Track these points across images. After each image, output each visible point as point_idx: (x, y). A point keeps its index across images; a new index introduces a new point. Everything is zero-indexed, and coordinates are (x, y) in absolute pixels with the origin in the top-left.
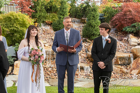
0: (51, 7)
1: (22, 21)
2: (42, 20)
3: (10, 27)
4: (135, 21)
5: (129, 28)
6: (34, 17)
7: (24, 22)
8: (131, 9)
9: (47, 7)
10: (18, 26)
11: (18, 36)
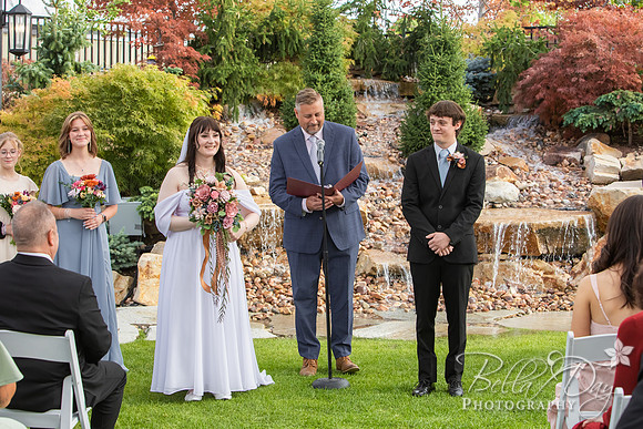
0: (275, 39)
1: (163, 99)
2: (241, 92)
3: (119, 125)
4: (609, 85)
5: (586, 112)
6: (208, 80)
7: (169, 102)
8: (593, 37)
9: (261, 37)
10: (149, 120)
11: (150, 157)
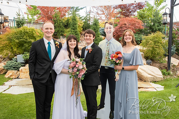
1: (32, 33)
2: (61, 34)
3: (21, 39)
8: (126, 23)
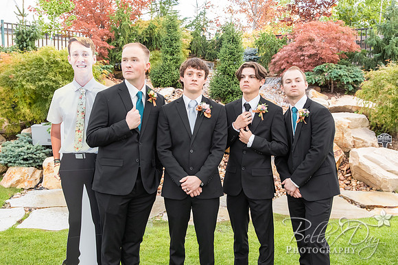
4: (321, 61)
8: (313, 35)
